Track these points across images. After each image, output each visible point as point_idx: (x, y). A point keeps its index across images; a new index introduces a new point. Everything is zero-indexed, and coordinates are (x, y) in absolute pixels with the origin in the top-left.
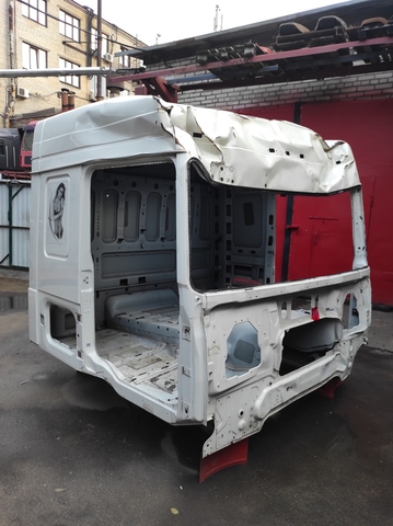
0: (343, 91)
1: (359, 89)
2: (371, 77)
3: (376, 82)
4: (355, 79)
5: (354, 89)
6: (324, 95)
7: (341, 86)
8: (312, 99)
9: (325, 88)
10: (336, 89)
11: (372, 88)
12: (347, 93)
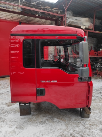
0: (31, 21)
1: (35, 22)
2: (37, 20)
3: (38, 21)
4: (33, 19)
5: (34, 22)
6: (26, 21)
7: (30, 20)
8: (23, 21)
9: (26, 19)
10: (29, 20)
11: (37, 22)
12: (32, 22)
